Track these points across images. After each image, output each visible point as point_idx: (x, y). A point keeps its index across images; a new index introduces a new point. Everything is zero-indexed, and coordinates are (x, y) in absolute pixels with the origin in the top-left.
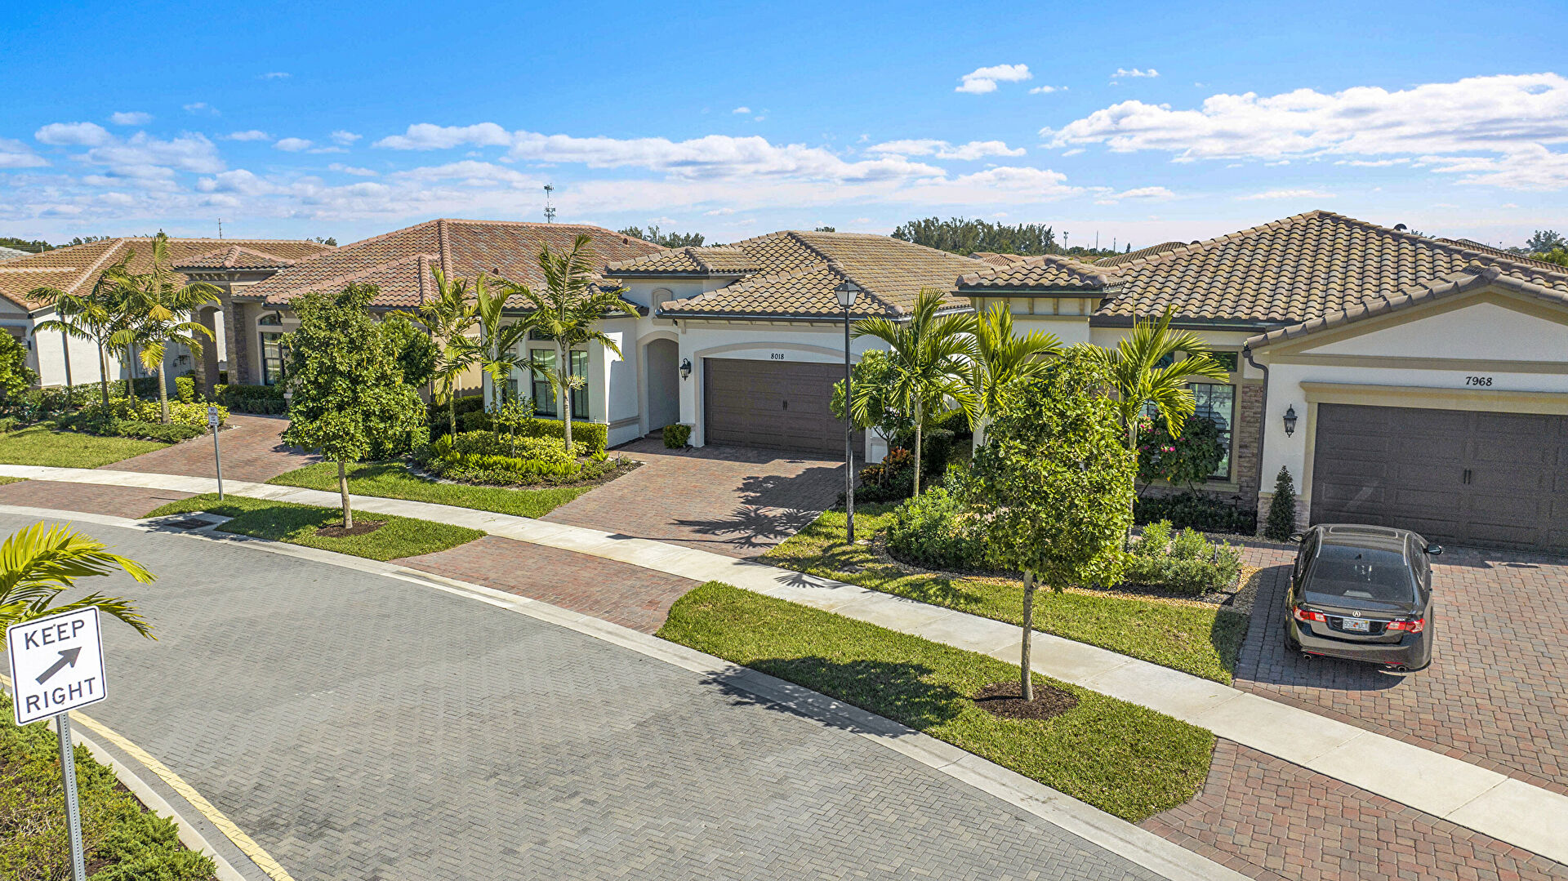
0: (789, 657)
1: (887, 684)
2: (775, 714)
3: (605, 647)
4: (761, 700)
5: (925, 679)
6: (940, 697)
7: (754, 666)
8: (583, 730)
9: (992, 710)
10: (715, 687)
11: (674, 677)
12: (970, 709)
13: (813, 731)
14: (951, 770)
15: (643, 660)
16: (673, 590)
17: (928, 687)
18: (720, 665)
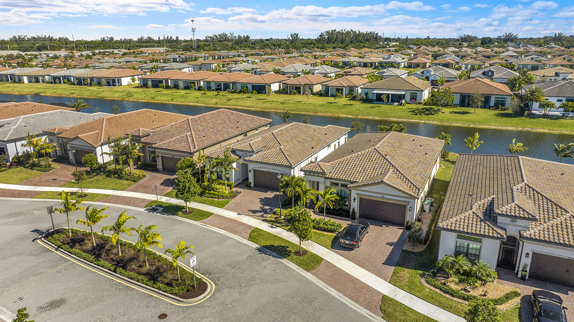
0: (268, 244)
1: (282, 250)
2: (266, 255)
3: (240, 242)
4: (264, 253)
5: (288, 249)
6: (289, 252)
7: (263, 246)
8: (239, 258)
9: (295, 255)
10: (257, 250)
11: (251, 248)
12: (293, 254)
13: (271, 258)
14: (288, 264)
15: (246, 245)
16: (250, 229)
17: (288, 250)
18: (258, 246)
